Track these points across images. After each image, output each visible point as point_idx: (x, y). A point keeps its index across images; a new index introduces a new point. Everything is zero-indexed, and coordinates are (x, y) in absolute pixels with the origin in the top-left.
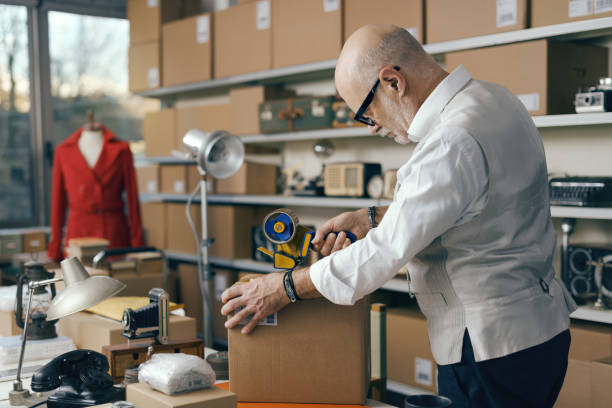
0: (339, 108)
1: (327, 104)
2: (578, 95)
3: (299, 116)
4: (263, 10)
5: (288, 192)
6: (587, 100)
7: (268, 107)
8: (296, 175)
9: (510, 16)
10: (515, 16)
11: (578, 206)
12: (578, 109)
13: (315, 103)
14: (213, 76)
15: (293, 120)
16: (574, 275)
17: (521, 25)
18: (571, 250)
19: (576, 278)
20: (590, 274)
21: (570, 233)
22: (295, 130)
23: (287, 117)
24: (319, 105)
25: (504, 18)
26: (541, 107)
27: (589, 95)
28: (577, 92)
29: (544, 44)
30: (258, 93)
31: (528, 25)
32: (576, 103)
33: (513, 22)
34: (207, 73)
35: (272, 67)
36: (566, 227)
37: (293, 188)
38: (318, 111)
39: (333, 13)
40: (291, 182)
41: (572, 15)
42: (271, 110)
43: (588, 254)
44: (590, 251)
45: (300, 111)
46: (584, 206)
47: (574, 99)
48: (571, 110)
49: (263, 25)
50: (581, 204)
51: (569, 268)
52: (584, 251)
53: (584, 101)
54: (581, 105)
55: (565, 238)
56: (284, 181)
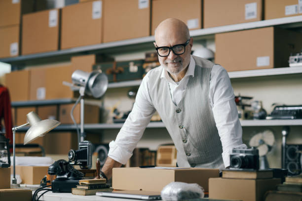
0: (147, 67)
1: (139, 65)
2: (291, 57)
3: (120, 72)
4: (97, 7)
5: (110, 120)
6: (296, 60)
7: (99, 67)
8: (115, 111)
9: (253, 14)
10: (256, 13)
11: (291, 119)
12: (291, 65)
13: (131, 64)
14: (59, 48)
15: (116, 74)
16: (289, 161)
17: (259, 19)
18: (287, 147)
19: (290, 163)
20: (298, 160)
21: (287, 136)
22: (118, 81)
23: (112, 73)
24: (135, 65)
25: (250, 14)
26: (270, 63)
27: (297, 57)
28: (290, 56)
29: (272, 29)
30: (92, 59)
31: (263, 18)
32: (290, 61)
33: (254, 17)
34: (55, 46)
35: (102, 42)
36: (284, 133)
37: (114, 118)
38: (134, 69)
39: (144, 10)
40: (112, 115)
41: (287, 13)
42: (101, 69)
43: (297, 148)
44: (298, 147)
45: (121, 69)
46: (294, 119)
47: (288, 59)
48: (287, 65)
49: (97, 16)
50: (292, 117)
51: (286, 157)
52: (294, 147)
53: (294, 60)
54: (292, 63)
55: (284, 139)
56: (107, 115)
